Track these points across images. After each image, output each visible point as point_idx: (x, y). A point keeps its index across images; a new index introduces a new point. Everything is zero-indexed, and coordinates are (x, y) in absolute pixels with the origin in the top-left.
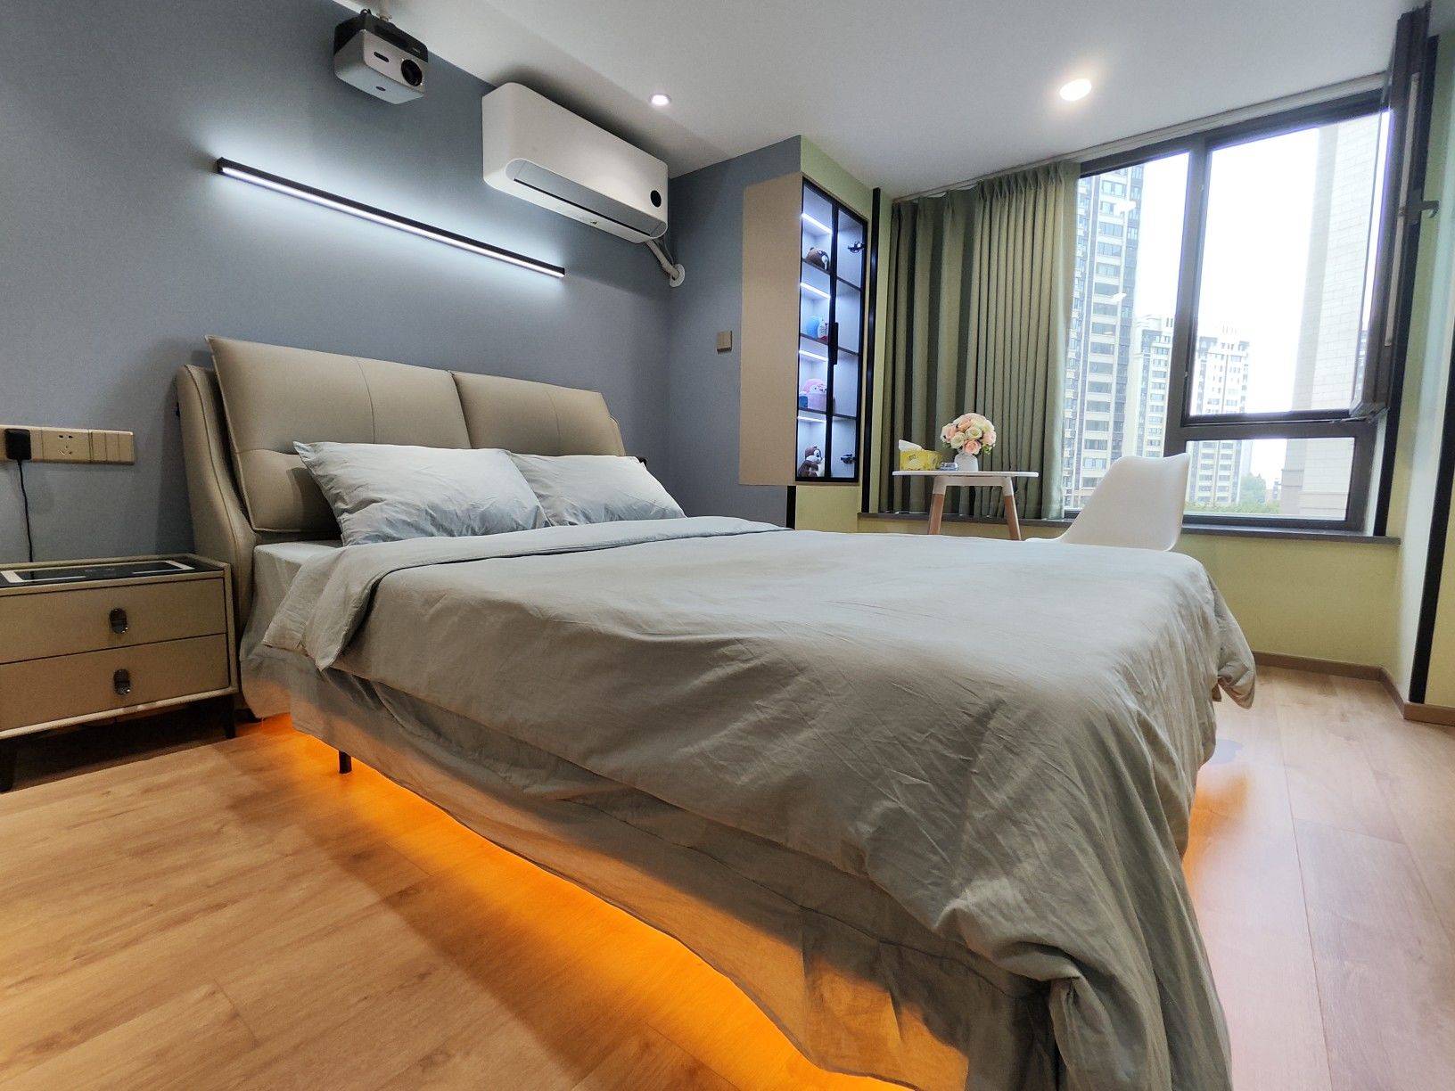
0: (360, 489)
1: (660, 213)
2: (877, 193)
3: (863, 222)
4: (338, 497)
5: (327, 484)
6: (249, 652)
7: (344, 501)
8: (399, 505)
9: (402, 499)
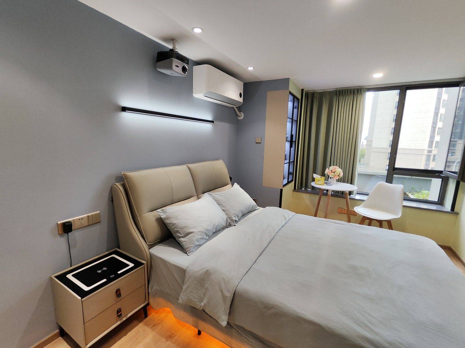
0: (185, 228)
1: (241, 100)
2: (302, 90)
3: (298, 99)
4: (178, 232)
5: (172, 226)
6: (152, 289)
7: (180, 233)
8: (199, 233)
9: (198, 230)
